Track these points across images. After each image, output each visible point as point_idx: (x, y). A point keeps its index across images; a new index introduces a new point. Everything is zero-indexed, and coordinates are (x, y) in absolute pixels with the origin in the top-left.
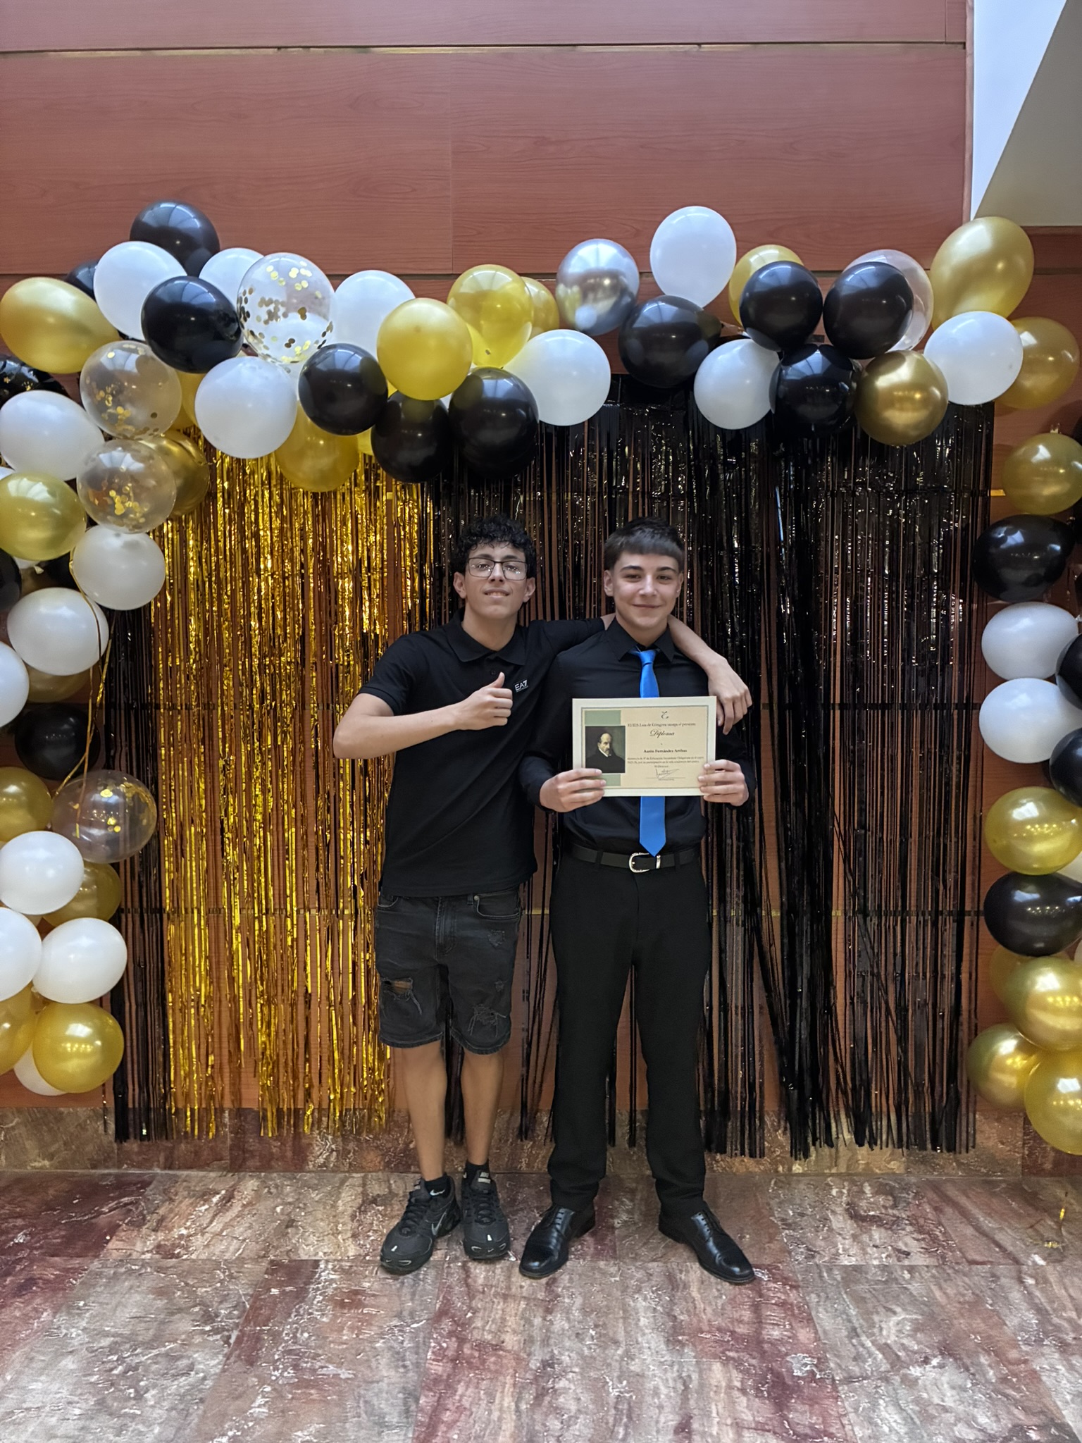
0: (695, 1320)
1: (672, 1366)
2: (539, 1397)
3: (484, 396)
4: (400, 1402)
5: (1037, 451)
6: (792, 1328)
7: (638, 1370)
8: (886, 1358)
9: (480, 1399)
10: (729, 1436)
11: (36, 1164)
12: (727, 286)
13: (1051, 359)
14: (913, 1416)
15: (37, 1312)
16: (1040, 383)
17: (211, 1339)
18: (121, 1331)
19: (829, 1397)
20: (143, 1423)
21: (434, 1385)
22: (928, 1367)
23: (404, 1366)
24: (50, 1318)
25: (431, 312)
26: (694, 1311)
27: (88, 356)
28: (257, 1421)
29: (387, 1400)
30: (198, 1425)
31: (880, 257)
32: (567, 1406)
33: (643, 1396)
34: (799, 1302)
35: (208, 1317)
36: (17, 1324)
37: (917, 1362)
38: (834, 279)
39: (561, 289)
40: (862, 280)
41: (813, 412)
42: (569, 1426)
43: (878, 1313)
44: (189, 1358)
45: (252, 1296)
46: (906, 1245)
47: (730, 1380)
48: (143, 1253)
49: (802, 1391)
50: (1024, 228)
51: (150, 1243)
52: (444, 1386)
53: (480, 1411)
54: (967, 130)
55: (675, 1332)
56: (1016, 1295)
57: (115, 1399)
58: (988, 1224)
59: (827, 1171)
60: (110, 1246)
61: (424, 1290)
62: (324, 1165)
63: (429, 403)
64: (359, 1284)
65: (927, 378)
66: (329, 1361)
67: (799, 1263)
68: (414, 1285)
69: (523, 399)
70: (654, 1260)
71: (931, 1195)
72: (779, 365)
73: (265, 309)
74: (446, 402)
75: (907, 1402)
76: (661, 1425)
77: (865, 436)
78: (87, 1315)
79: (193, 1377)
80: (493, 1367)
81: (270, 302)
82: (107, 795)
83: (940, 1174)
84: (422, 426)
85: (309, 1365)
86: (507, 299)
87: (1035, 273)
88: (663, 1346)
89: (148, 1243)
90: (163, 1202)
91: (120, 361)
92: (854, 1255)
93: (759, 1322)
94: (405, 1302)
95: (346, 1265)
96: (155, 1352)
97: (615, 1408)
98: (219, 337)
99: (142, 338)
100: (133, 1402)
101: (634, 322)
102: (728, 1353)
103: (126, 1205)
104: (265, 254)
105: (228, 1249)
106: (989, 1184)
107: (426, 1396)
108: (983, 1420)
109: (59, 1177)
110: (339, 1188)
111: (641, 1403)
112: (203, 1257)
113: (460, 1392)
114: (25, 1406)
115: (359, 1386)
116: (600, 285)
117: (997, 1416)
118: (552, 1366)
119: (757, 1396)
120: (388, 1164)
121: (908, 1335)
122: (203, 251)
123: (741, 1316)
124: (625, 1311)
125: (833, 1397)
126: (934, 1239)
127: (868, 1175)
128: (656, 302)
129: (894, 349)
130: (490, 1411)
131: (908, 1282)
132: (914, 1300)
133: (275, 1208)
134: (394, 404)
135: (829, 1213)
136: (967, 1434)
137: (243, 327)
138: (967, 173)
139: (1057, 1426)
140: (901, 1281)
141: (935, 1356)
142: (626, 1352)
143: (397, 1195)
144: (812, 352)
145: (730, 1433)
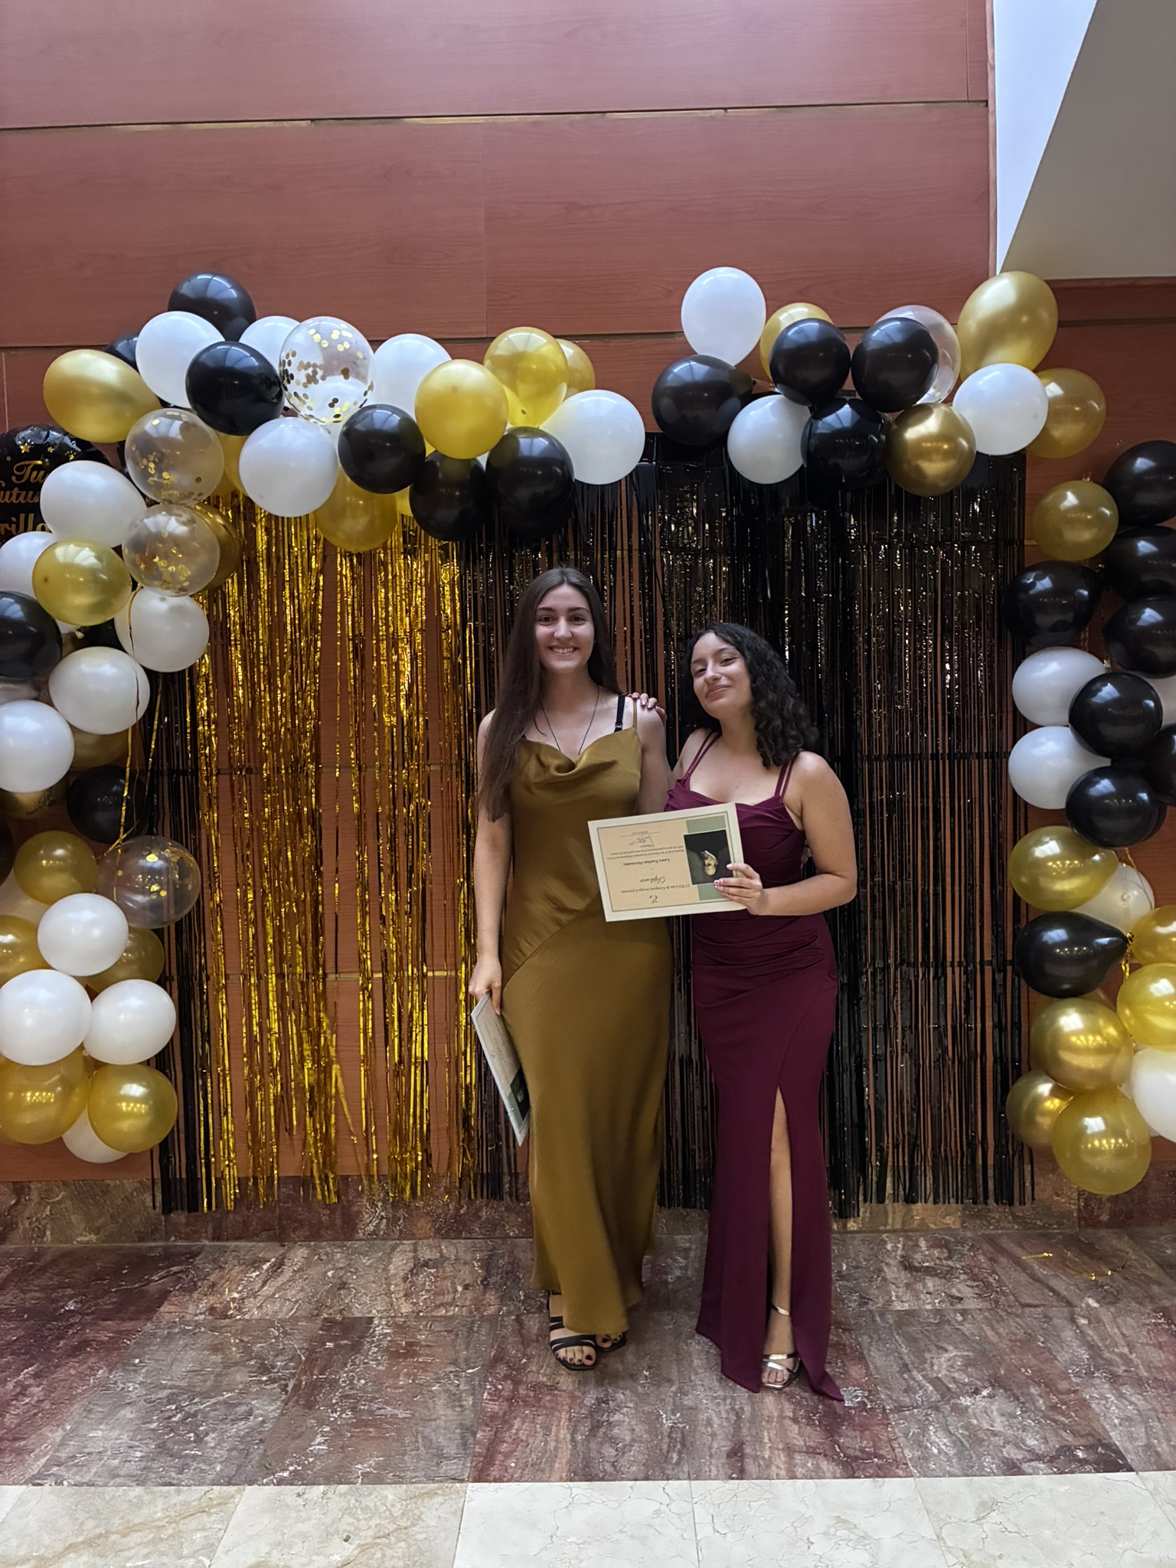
1: (725, 1399)
2: (594, 1429)
3: (520, 455)
4: (458, 1436)
5: (1065, 497)
6: (844, 1365)
7: (691, 1404)
8: (937, 1390)
9: (536, 1432)
10: (781, 1459)
11: (82, 1239)
12: (757, 346)
13: (1077, 409)
14: (963, 1440)
15: (92, 1370)
16: (1069, 433)
17: (268, 1387)
18: (178, 1384)
19: (879, 1425)
20: (204, 1462)
21: (491, 1421)
22: (978, 1397)
23: (461, 1406)
24: (107, 1375)
25: (467, 373)
27: (131, 425)
28: (317, 1456)
29: (444, 1435)
30: (258, 1463)
31: (908, 313)
32: (622, 1436)
33: (696, 1426)
34: (851, 1343)
35: (264, 1369)
36: (74, 1381)
37: (967, 1393)
38: (860, 335)
40: (888, 335)
41: (843, 464)
42: (624, 1453)
43: (929, 1351)
44: (247, 1404)
45: (307, 1350)
46: (959, 1291)
47: (782, 1411)
48: (196, 1315)
49: (853, 1419)
50: (1048, 282)
51: (203, 1306)
52: (499, 1423)
53: (537, 1442)
54: (991, 187)
56: (1068, 1334)
57: (175, 1443)
58: (1042, 1272)
59: (882, 1228)
60: (162, 1309)
61: (478, 1340)
62: (374, 1233)
63: (469, 460)
64: (414, 1336)
65: (954, 429)
66: (387, 1403)
67: (852, 1310)
68: (468, 1336)
69: (560, 458)
71: (986, 1247)
72: (810, 419)
73: (304, 373)
74: (483, 460)
75: (957, 1428)
76: (713, 1451)
77: (899, 490)
78: (143, 1371)
79: (252, 1421)
80: (548, 1405)
81: (308, 366)
82: (152, 859)
83: (996, 1228)
84: (460, 485)
85: (366, 1407)
86: (543, 360)
87: (1059, 326)
88: (716, 1383)
89: (200, 1306)
90: (214, 1270)
91: (163, 430)
92: (907, 1301)
94: (458, 1352)
95: (400, 1320)
96: (214, 1400)
97: (669, 1437)
98: (261, 400)
99: (188, 405)
100: (194, 1444)
101: (665, 380)
103: (176, 1273)
104: (300, 320)
105: (280, 1310)
106: (1045, 1238)
107: (484, 1431)
108: (1031, 1442)
109: (105, 1250)
110: (390, 1254)
111: (695, 1432)
112: (257, 1316)
113: (516, 1427)
114: (86, 1451)
115: (418, 1424)
117: (1045, 1438)
118: (606, 1402)
119: (808, 1425)
120: (438, 1230)
121: (959, 1370)
122: (241, 321)
125: (883, 1424)
126: (988, 1285)
127: (923, 1229)
128: (688, 361)
129: (918, 403)
130: (546, 1442)
131: (961, 1323)
132: (965, 1339)
133: (326, 1272)
134: (432, 463)
135: (883, 1265)
136: (1015, 1454)
137: (286, 389)
138: (991, 230)
139: (1104, 1446)
140: (953, 1322)
141: (985, 1388)
142: (680, 1389)
143: (448, 1259)
144: (842, 406)
145: (782, 1456)
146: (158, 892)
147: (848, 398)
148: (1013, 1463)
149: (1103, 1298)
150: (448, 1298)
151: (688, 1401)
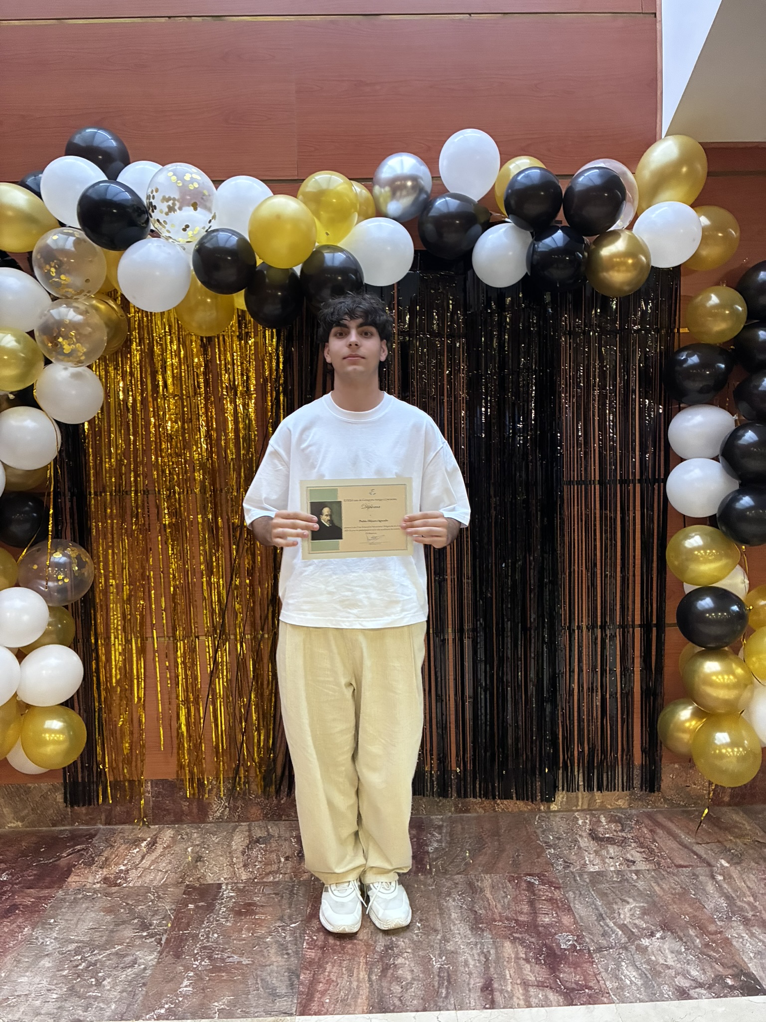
0: (490, 913)
1: (476, 944)
2: (385, 970)
3: (325, 265)
4: (286, 979)
5: (710, 298)
6: (558, 916)
7: (453, 949)
8: (624, 934)
9: (343, 974)
10: (519, 992)
11: (12, 825)
12: (493, 187)
13: (720, 235)
14: (646, 972)
15: (20, 928)
16: (713, 252)
17: (148, 941)
18: (82, 939)
19: (587, 962)
20: (103, 1002)
21: (310, 966)
22: (654, 939)
23: (288, 954)
24: (30, 932)
25: (287, 205)
26: (488, 908)
27: (37, 240)
28: (185, 996)
29: (277, 978)
30: (142, 1002)
31: (601, 163)
32: (405, 976)
33: (457, 967)
34: (561, 898)
35: (144, 926)
36: (6, 937)
37: (646, 935)
38: (570, 180)
39: (377, 189)
40: (590, 179)
41: (557, 274)
42: (407, 990)
43: (616, 903)
44: (133, 955)
45: (175, 910)
46: (632, 856)
47: (517, 953)
48: (94, 884)
49: (568, 959)
50: (700, 143)
51: (99, 876)
52: (317, 966)
53: (344, 982)
54: (659, 75)
55: (476, 922)
56: (710, 888)
57: (82, 986)
59: (574, 808)
60: (69, 880)
61: (298, 900)
62: (220, 817)
63: (287, 270)
64: (251, 898)
65: (636, 249)
66: (233, 952)
67: (559, 872)
68: (290, 898)
69: (354, 267)
70: (458, 874)
71: (647, 821)
72: (532, 242)
73: (166, 204)
74: (298, 270)
75: (642, 964)
76: (471, 986)
77: (592, 290)
78: (57, 929)
79: (137, 969)
80: (350, 951)
81: (169, 199)
82: (58, 557)
83: (652, 808)
84: (281, 287)
85: (219, 956)
86: (339, 195)
87: (708, 175)
88: (469, 932)
89: (97, 877)
90: (106, 848)
91: (61, 244)
92: (597, 864)
93: (534, 912)
94: (285, 910)
95: (241, 886)
96: (108, 952)
97: (439, 976)
98: (132, 223)
99: (79, 227)
100: (95, 988)
101: (429, 212)
102: (514, 935)
103: (79, 851)
104: (163, 165)
105: (155, 878)
106: (687, 813)
107: (304, 974)
108: (694, 973)
109: (28, 833)
110: (232, 833)
111: (456, 971)
112: (138, 884)
113: (328, 970)
114: (16, 993)
115: (256, 969)
116: (405, 187)
117: (704, 970)
118: (391, 949)
119: (536, 964)
120: (266, 815)
121: (639, 918)
122: (119, 164)
123: (521, 909)
124: (440, 909)
125: (589, 962)
126: (652, 852)
127: (603, 809)
128: (444, 197)
129: (612, 229)
130: (351, 982)
131: (636, 881)
132: (641, 894)
133: (187, 849)
134: (261, 272)
135: (578, 836)
136: (685, 983)
137: (151, 217)
138: (659, 105)
139: (745, 975)
140: (631, 881)
141: (658, 931)
142: (444, 938)
143: (273, 836)
144: (556, 231)
145: (520, 989)
146: (63, 579)
147: (560, 225)
148: (684, 990)
149: (732, 859)
150: (275, 867)
151: (450, 947)
